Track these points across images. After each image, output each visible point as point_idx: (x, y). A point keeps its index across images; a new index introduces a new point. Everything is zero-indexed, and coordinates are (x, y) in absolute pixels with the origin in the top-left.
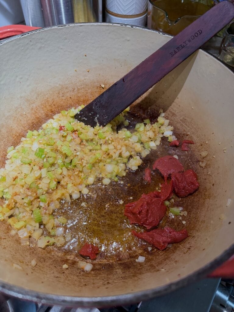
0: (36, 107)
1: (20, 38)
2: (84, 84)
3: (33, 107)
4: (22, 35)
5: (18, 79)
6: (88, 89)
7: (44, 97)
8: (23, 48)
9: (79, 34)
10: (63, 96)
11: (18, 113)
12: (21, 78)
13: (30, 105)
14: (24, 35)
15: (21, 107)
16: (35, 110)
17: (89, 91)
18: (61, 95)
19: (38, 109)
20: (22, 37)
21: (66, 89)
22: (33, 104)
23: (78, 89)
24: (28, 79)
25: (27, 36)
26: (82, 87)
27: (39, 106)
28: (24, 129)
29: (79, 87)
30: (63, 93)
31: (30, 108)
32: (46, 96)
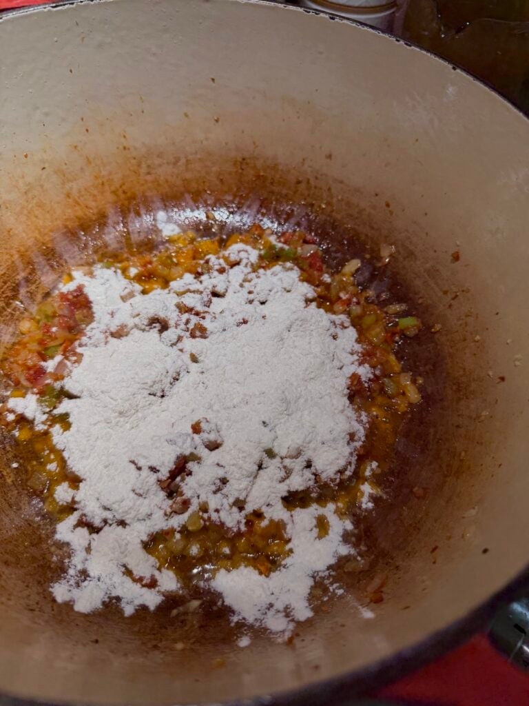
0: (80, 191)
1: (49, 11)
2: (203, 150)
3: (71, 188)
4: (54, 5)
5: (38, 115)
6: (211, 165)
7: (102, 168)
8: (55, 39)
9: (201, 21)
10: (148, 174)
12: (47, 114)
13: (63, 183)
14: (61, 5)
15: (42, 186)
16: (76, 197)
17: (214, 169)
18: (144, 169)
19: (83, 196)
20: (55, 9)
21: (158, 156)
22: (72, 181)
23: (187, 161)
24: (63, 119)
25: (68, 9)
26: (199, 156)
27: (86, 189)
28: (42, 240)
29: (190, 157)
30: (149, 166)
31: (64, 190)
32: (108, 168)
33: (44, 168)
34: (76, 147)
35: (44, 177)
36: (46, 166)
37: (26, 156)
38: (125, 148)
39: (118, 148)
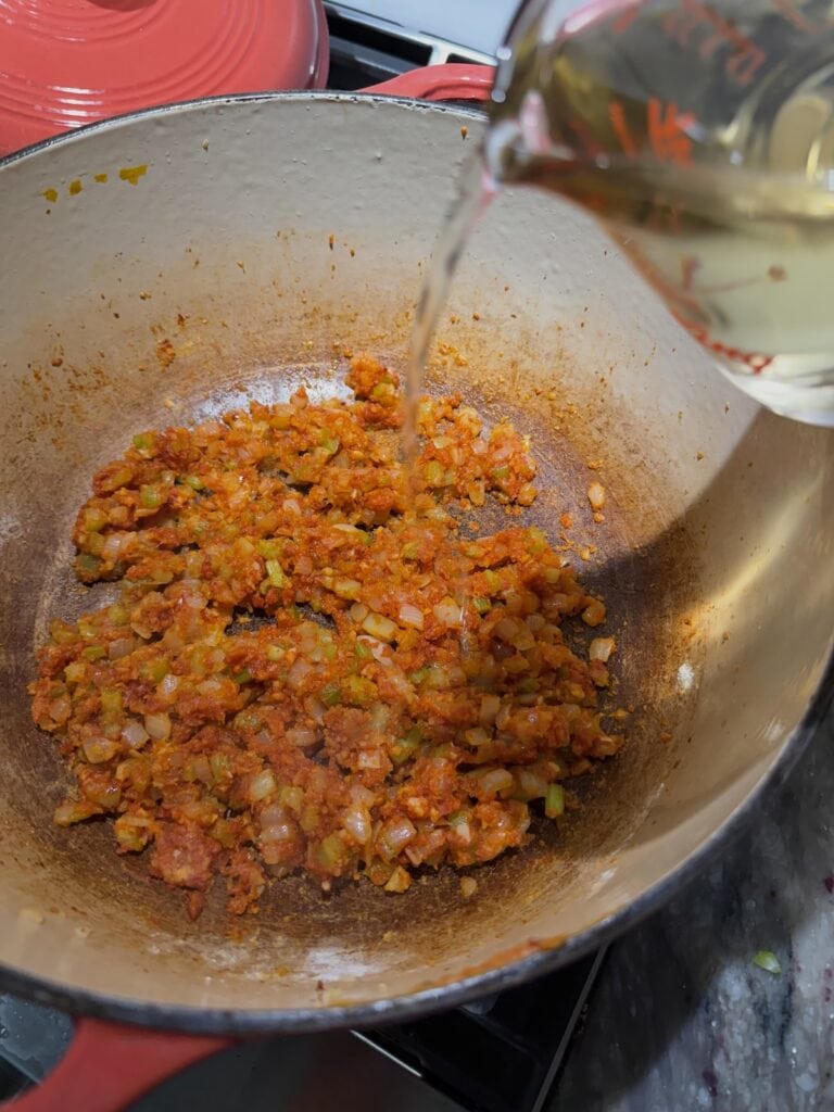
0: (527, 372)
2: (663, 471)
3: (522, 361)
5: (545, 263)
6: (655, 494)
7: (566, 375)
10: (600, 430)
11: (480, 331)
12: (555, 272)
13: (520, 348)
15: (498, 330)
16: (519, 373)
17: (653, 503)
18: (599, 422)
19: (525, 378)
21: (624, 424)
22: (529, 356)
23: (642, 462)
24: (568, 291)
26: (655, 472)
27: (533, 377)
29: (647, 462)
30: (607, 423)
31: (514, 356)
32: (572, 381)
33: (514, 316)
34: (560, 329)
35: (507, 323)
36: (519, 316)
37: (506, 289)
38: (602, 380)
39: (597, 373)
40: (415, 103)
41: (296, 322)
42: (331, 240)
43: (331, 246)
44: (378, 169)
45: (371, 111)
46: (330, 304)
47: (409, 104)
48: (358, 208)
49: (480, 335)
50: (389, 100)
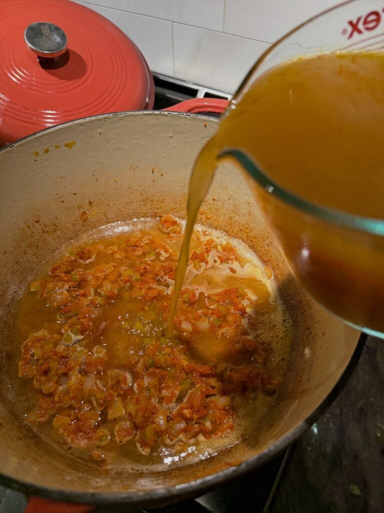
0: (236, 221)
3: (234, 217)
7: (252, 222)
10: (268, 245)
11: (216, 205)
13: (233, 212)
15: (224, 204)
16: (233, 222)
18: (267, 242)
19: (235, 224)
22: (237, 215)
27: (239, 223)
30: (271, 242)
31: (231, 215)
32: (255, 225)
33: (230, 199)
34: (249, 203)
35: (227, 202)
36: (232, 199)
37: (226, 188)
40: (185, 114)
41: (139, 203)
42: (153, 170)
43: (153, 172)
44: (171, 141)
45: (168, 118)
46: (153, 195)
47: (183, 115)
48: (163, 157)
49: (216, 207)
50: (175, 113)
